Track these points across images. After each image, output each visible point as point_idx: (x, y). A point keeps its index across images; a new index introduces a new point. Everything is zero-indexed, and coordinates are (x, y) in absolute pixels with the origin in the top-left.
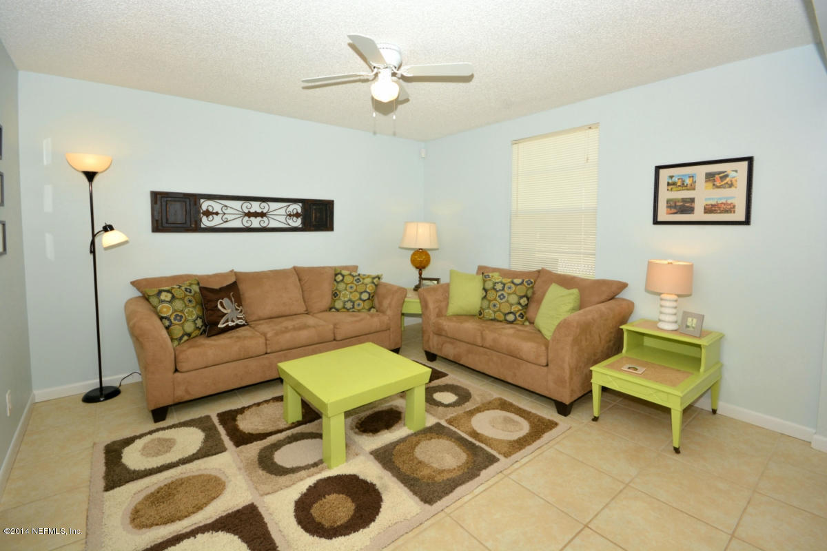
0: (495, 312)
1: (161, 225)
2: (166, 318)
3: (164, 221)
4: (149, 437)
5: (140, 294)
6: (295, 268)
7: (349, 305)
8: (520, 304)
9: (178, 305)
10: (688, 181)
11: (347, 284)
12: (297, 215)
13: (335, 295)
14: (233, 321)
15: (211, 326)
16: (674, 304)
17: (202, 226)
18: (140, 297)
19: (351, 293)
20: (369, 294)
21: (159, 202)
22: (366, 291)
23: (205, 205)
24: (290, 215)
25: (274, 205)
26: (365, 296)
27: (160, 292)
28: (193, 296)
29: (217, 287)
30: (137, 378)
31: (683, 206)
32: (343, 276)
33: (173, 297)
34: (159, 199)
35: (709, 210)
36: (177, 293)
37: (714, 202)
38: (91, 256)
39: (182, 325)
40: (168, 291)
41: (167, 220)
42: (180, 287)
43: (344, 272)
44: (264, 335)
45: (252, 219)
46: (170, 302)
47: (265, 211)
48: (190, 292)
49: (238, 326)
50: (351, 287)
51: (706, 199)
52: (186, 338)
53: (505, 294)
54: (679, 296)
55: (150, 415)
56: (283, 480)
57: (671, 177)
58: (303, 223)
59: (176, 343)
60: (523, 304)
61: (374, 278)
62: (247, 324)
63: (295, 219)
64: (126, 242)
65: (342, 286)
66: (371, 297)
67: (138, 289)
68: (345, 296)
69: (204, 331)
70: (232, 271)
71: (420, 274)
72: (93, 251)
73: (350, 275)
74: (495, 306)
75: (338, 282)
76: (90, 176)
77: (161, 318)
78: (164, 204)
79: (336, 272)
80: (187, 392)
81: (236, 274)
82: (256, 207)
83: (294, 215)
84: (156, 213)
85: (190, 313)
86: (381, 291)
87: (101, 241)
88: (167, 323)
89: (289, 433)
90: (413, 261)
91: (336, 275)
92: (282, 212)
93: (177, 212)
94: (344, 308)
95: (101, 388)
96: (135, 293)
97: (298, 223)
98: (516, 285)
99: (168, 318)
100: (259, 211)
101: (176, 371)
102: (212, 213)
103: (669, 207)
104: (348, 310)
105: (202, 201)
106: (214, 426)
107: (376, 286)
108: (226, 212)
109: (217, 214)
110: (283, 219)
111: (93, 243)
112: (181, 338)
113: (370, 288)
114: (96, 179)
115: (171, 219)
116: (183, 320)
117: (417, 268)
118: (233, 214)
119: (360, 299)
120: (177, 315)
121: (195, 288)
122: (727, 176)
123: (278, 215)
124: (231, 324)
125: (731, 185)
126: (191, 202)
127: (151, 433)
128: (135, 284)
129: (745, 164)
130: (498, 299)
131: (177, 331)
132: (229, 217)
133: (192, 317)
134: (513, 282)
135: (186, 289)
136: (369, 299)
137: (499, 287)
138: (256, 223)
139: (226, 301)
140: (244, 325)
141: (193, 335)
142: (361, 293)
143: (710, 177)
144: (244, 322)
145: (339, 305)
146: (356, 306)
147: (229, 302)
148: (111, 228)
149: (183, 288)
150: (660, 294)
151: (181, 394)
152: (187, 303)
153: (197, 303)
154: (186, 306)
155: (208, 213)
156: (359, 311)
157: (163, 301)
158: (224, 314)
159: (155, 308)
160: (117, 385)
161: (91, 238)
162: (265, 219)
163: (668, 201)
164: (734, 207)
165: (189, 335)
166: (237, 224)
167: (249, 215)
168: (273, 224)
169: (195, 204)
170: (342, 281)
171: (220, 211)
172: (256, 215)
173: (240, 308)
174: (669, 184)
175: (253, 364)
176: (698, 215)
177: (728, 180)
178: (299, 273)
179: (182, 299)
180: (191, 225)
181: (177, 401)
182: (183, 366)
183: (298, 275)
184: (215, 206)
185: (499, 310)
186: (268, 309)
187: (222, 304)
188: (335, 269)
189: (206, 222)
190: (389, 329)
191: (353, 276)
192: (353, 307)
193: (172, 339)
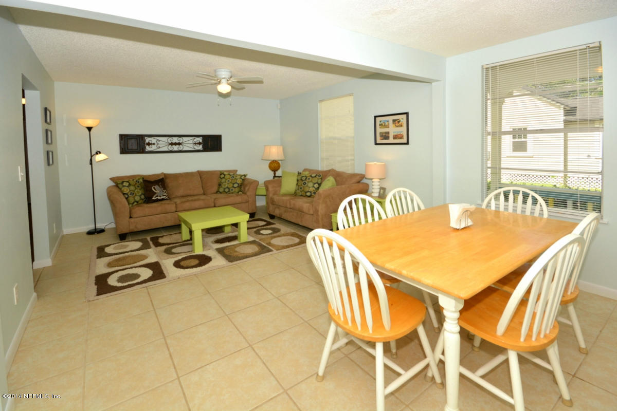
0: (301, 192)
1: (124, 150)
2: (126, 194)
3: (126, 149)
4: (117, 244)
5: (114, 184)
6: (198, 172)
7: (227, 190)
8: (314, 187)
9: (132, 188)
10: (387, 124)
11: (226, 179)
12: (200, 143)
13: (220, 185)
14: (160, 197)
15: (149, 199)
16: (379, 184)
17: (146, 150)
18: (114, 186)
19: (228, 184)
20: (238, 184)
21: (123, 140)
22: (236, 183)
23: (148, 140)
24: (195, 144)
25: (185, 139)
26: (236, 185)
27: (123, 182)
28: (140, 184)
29: (152, 180)
30: (113, 226)
31: (385, 136)
32: (225, 175)
33: (130, 185)
34: (124, 138)
35: (395, 138)
36: (132, 182)
37: (396, 134)
38: (90, 166)
39: (134, 197)
40: (127, 182)
41: (128, 148)
42: (133, 180)
43: (225, 173)
44: (175, 203)
45: (174, 146)
46: (128, 187)
47: (181, 142)
48: (138, 182)
49: (163, 199)
50: (229, 181)
51: (394, 132)
52: (135, 203)
53: (307, 182)
54: (380, 179)
55: (118, 236)
56: (171, 256)
57: (380, 121)
58: (203, 147)
59: (131, 205)
60: (316, 187)
61: (242, 176)
62: (169, 199)
63: (198, 145)
64: (107, 159)
65: (223, 180)
66: (240, 186)
67: (113, 182)
68: (225, 185)
69: (145, 201)
70: (162, 173)
71: (275, 174)
72: (91, 164)
73: (229, 174)
74: (301, 188)
75: (221, 178)
76: (90, 129)
77: (124, 194)
78: (126, 140)
79: (222, 173)
80: (136, 227)
81: (165, 174)
82: (175, 140)
83: (197, 144)
84: (122, 145)
85: (138, 192)
86: (246, 182)
87: (95, 159)
88: (127, 196)
89: (182, 243)
90: (270, 167)
91: (221, 174)
92: (191, 142)
93: (132, 144)
94: (224, 191)
95: (96, 229)
96: (112, 184)
97: (200, 147)
98: (312, 177)
99: (127, 194)
100: (177, 142)
101: (130, 217)
102: (151, 144)
103: (381, 136)
104: (226, 193)
105: (146, 138)
106: (148, 242)
107: (243, 180)
108: (159, 143)
109: (154, 144)
110: (191, 146)
111: (91, 160)
112: (133, 203)
113: (239, 181)
114: (92, 130)
115: (130, 147)
116: (134, 195)
117: (272, 171)
118: (163, 144)
119: (233, 187)
120: (131, 193)
121: (141, 180)
122: (400, 121)
123: (188, 144)
124: (159, 198)
125: (401, 126)
126: (140, 138)
127: (118, 243)
128: (111, 179)
129: (405, 115)
130: (303, 185)
131: (131, 200)
132: (161, 146)
133: (139, 194)
134: (311, 176)
135: (136, 181)
136: (238, 187)
137: (304, 178)
138: (176, 148)
139: (157, 187)
140: (167, 199)
141: (140, 202)
142: (234, 184)
143: (394, 121)
144: (167, 198)
145: (221, 190)
146: (230, 191)
147: (159, 188)
148: (100, 153)
149: (135, 181)
150: (372, 179)
151: (132, 228)
152: (137, 187)
153: (142, 188)
154: (136, 189)
155: (149, 144)
156: (232, 193)
157: (124, 186)
158: (156, 193)
159: (121, 189)
160: (104, 228)
161: (90, 158)
162: (181, 146)
163: (380, 133)
164: (403, 136)
165: (137, 202)
166: (165, 149)
167: (172, 144)
168: (185, 149)
169: (142, 139)
170: (224, 178)
171: (155, 143)
172: (176, 144)
173: (165, 191)
174: (380, 125)
175: (169, 216)
176: (391, 140)
177: (400, 123)
178: (200, 174)
179: (134, 185)
180: (141, 150)
181: (131, 231)
182: (134, 215)
183: (200, 175)
184: (153, 140)
185: (303, 191)
186: (181, 192)
187: (154, 188)
188: (220, 171)
189: (148, 148)
190: (248, 202)
191: (230, 175)
192: (229, 191)
193: (129, 204)
